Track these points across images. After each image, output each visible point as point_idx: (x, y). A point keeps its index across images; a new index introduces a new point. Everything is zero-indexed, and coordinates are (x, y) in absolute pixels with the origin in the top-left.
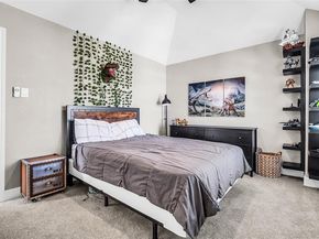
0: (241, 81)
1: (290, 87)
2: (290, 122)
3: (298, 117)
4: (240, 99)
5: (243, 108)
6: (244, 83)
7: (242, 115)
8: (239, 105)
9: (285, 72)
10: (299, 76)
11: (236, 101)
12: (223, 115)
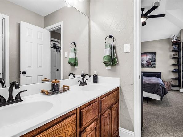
0: (154, 53)
1: (175, 57)
2: (174, 69)
3: (177, 68)
4: (154, 60)
5: (155, 64)
6: (155, 54)
7: (154, 67)
8: (153, 63)
9: (173, 51)
10: (177, 52)
11: (152, 61)
12: (146, 67)
